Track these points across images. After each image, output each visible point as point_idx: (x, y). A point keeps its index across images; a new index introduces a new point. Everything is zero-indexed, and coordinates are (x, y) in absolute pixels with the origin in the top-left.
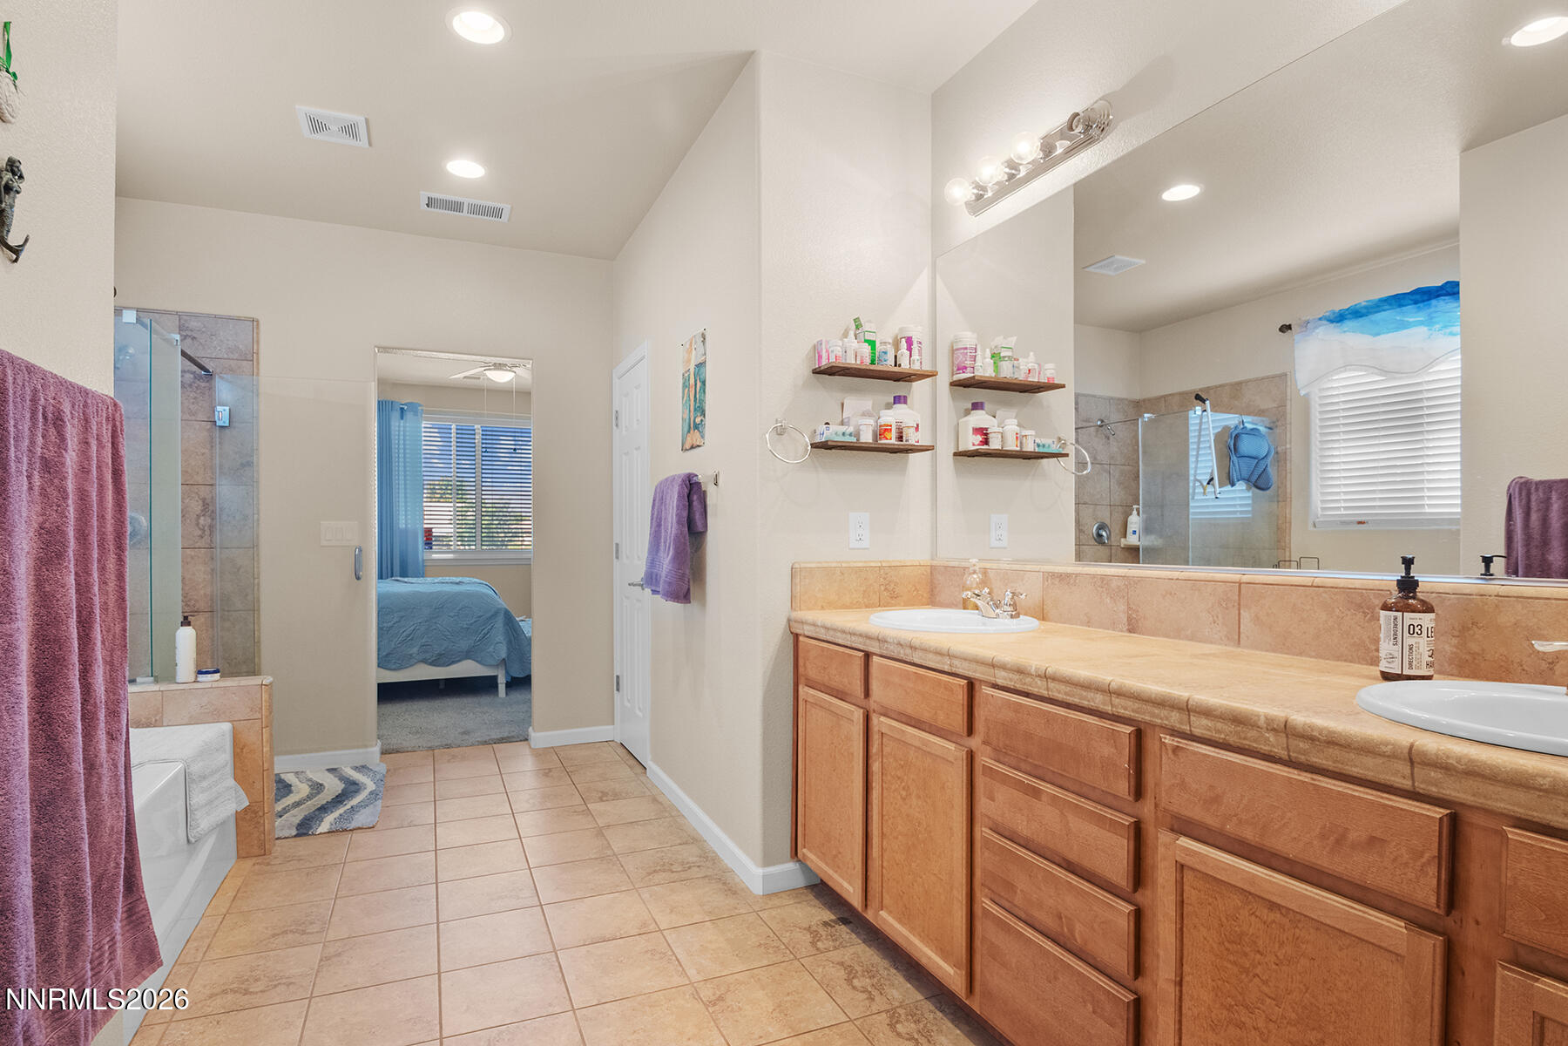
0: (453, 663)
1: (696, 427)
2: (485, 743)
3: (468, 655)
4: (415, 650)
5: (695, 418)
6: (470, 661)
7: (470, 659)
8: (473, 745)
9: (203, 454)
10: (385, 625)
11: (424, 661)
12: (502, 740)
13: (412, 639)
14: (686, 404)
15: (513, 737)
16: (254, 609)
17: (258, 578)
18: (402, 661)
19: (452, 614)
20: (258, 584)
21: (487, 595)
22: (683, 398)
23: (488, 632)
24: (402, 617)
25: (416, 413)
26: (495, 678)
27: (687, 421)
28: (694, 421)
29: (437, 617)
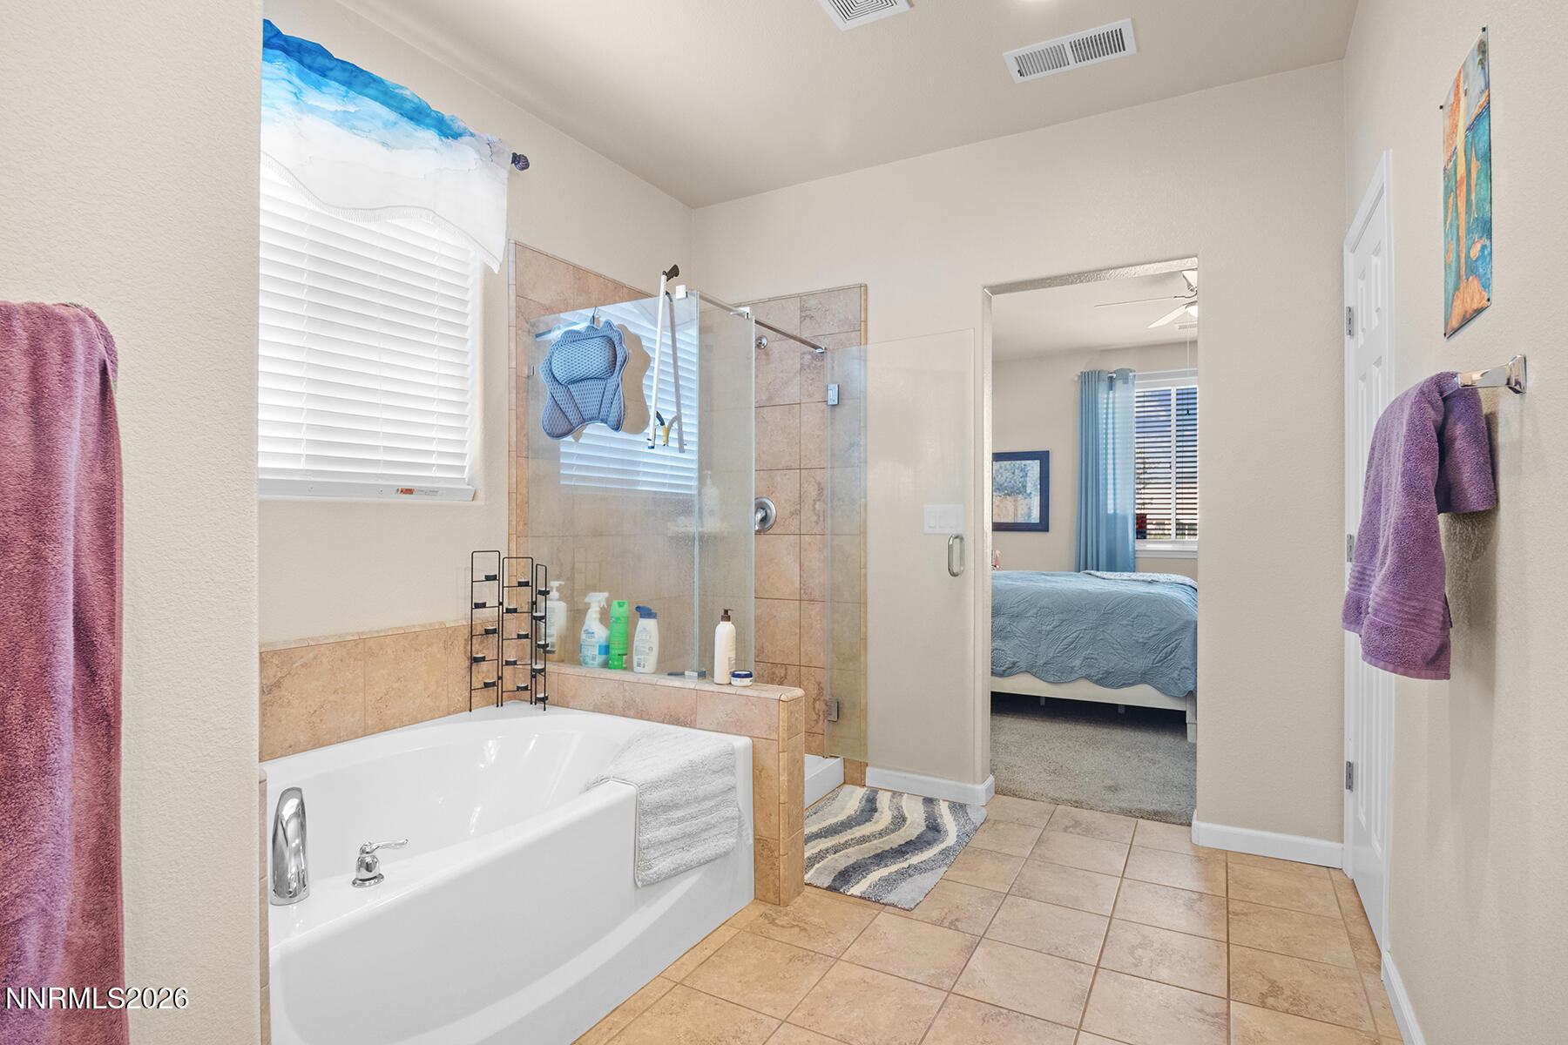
0: (1124, 685)
2: (1129, 813)
3: (1144, 678)
4: (1077, 663)
6: (1146, 685)
7: (1145, 683)
8: (1111, 811)
9: (818, 436)
10: (1044, 627)
11: (1088, 677)
12: (1155, 816)
13: (1074, 648)
15: (1172, 815)
16: (861, 602)
17: (865, 567)
18: (1062, 673)
19: (1125, 622)
20: (865, 575)
21: (1174, 601)
23: (1171, 653)
24: (1063, 621)
26: (1184, 713)
29: (1105, 624)
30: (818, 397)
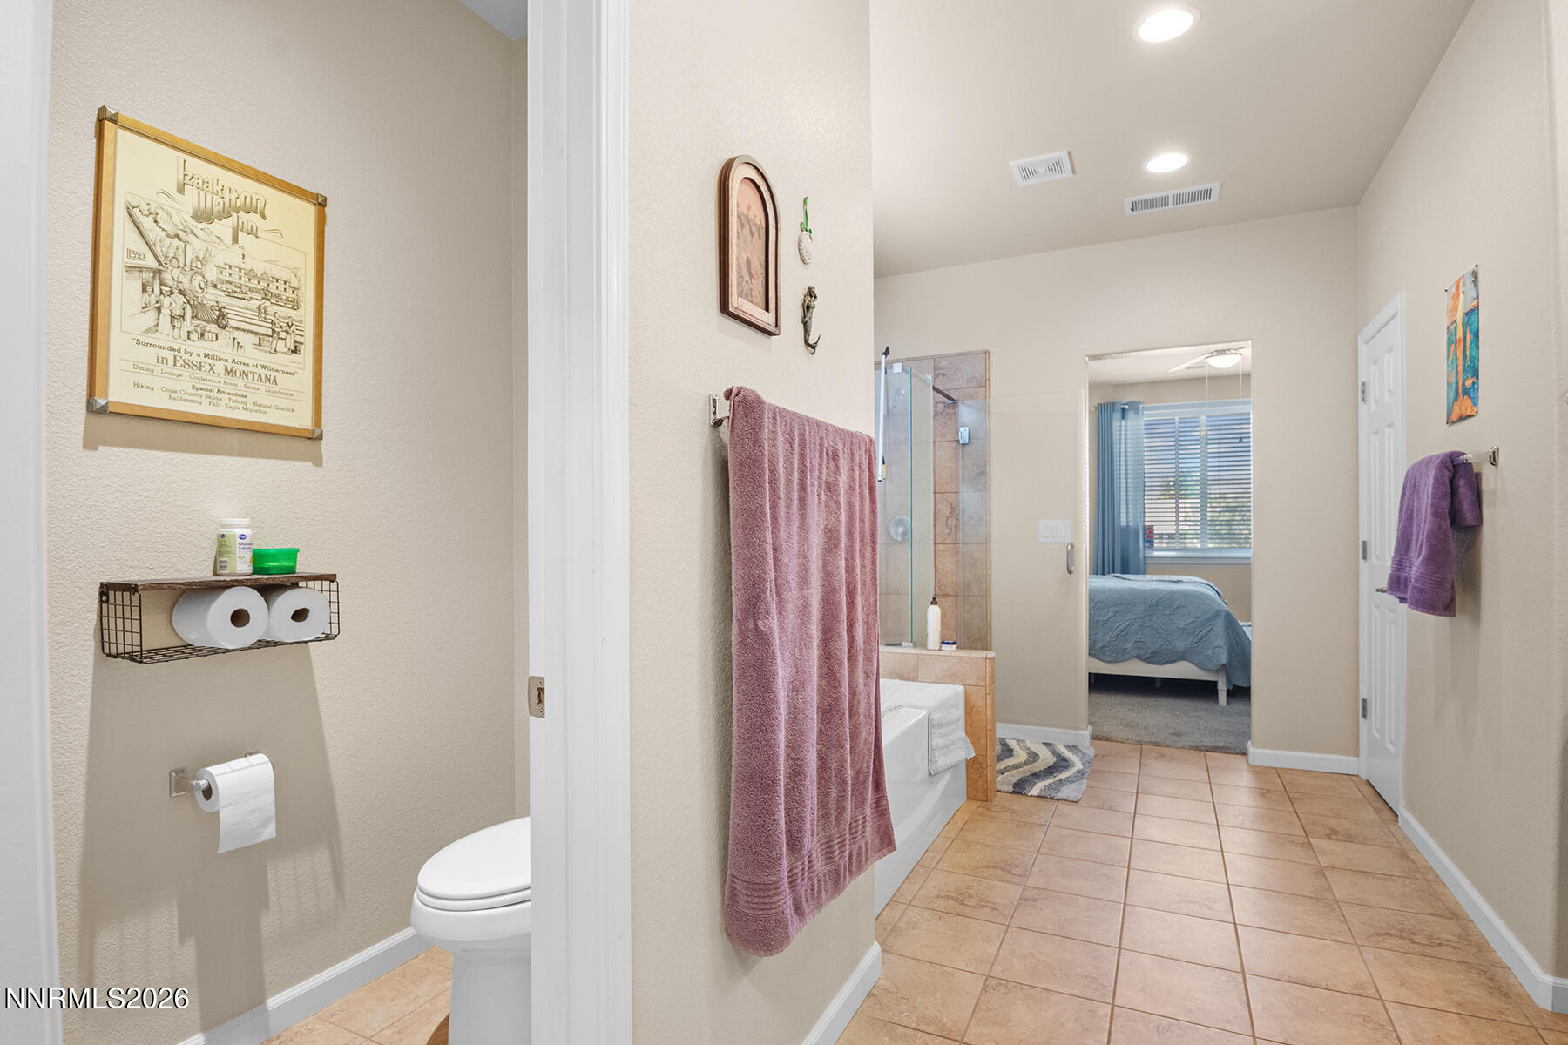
0: (1167, 662)
1: (1466, 392)
2: (1197, 748)
3: (1181, 657)
4: (1129, 645)
5: (1464, 381)
6: (1185, 662)
7: (1185, 660)
8: (1183, 748)
9: (951, 468)
10: (1100, 618)
11: (1138, 657)
12: (1215, 749)
13: (1127, 634)
14: (1452, 364)
15: (1229, 748)
16: (987, 595)
17: (990, 570)
18: (1117, 654)
19: (1167, 612)
20: (990, 575)
21: (1206, 596)
22: (1448, 358)
23: (1206, 635)
24: (1117, 612)
25: (1137, 412)
26: (1215, 683)
27: (1454, 385)
28: (1464, 384)
29: (1153, 614)
30: (949, 437)
